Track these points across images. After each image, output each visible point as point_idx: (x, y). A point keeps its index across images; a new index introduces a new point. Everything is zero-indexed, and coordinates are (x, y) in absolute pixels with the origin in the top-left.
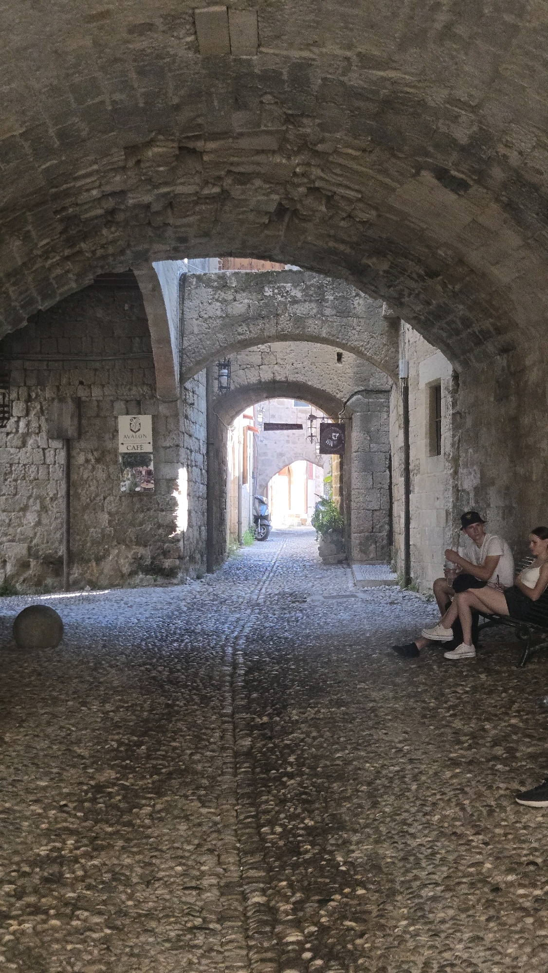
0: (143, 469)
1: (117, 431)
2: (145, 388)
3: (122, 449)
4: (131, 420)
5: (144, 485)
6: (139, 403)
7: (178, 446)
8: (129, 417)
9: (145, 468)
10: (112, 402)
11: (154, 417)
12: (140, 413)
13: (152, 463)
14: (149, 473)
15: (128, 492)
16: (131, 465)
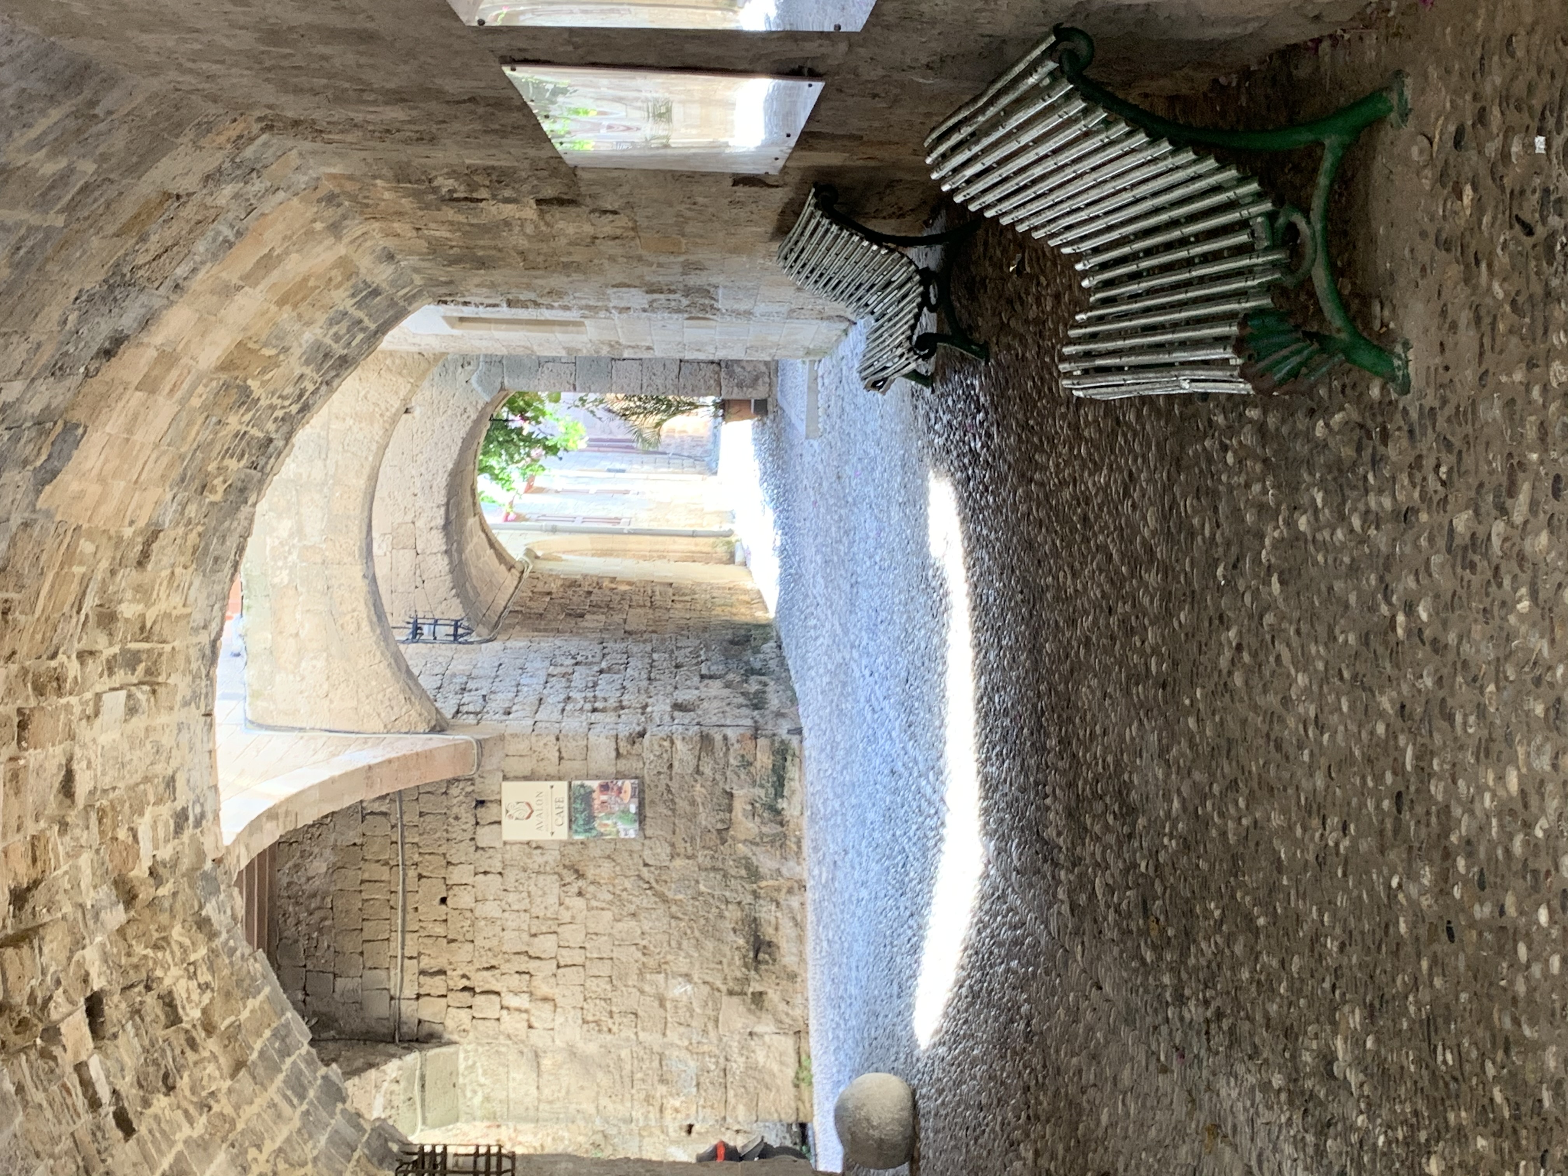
0: (599, 798)
1: (529, 843)
2: (454, 792)
3: (562, 834)
4: (511, 816)
5: (627, 795)
6: (481, 803)
7: (558, 739)
8: (505, 820)
9: (595, 795)
10: (478, 848)
11: (505, 778)
12: (499, 802)
13: (587, 783)
14: (605, 788)
15: (636, 825)
16: (590, 818)
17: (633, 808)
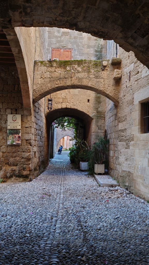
0: (17, 136)
1: (7, 120)
2: (19, 104)
3: (9, 127)
4: (13, 116)
5: (17, 142)
6: (16, 110)
7: (31, 127)
8: (12, 115)
9: (18, 135)
10: (6, 109)
11: (22, 115)
12: (16, 114)
13: (20, 133)
14: (19, 137)
15: (10, 144)
16: (12, 134)
17: (14, 143)
